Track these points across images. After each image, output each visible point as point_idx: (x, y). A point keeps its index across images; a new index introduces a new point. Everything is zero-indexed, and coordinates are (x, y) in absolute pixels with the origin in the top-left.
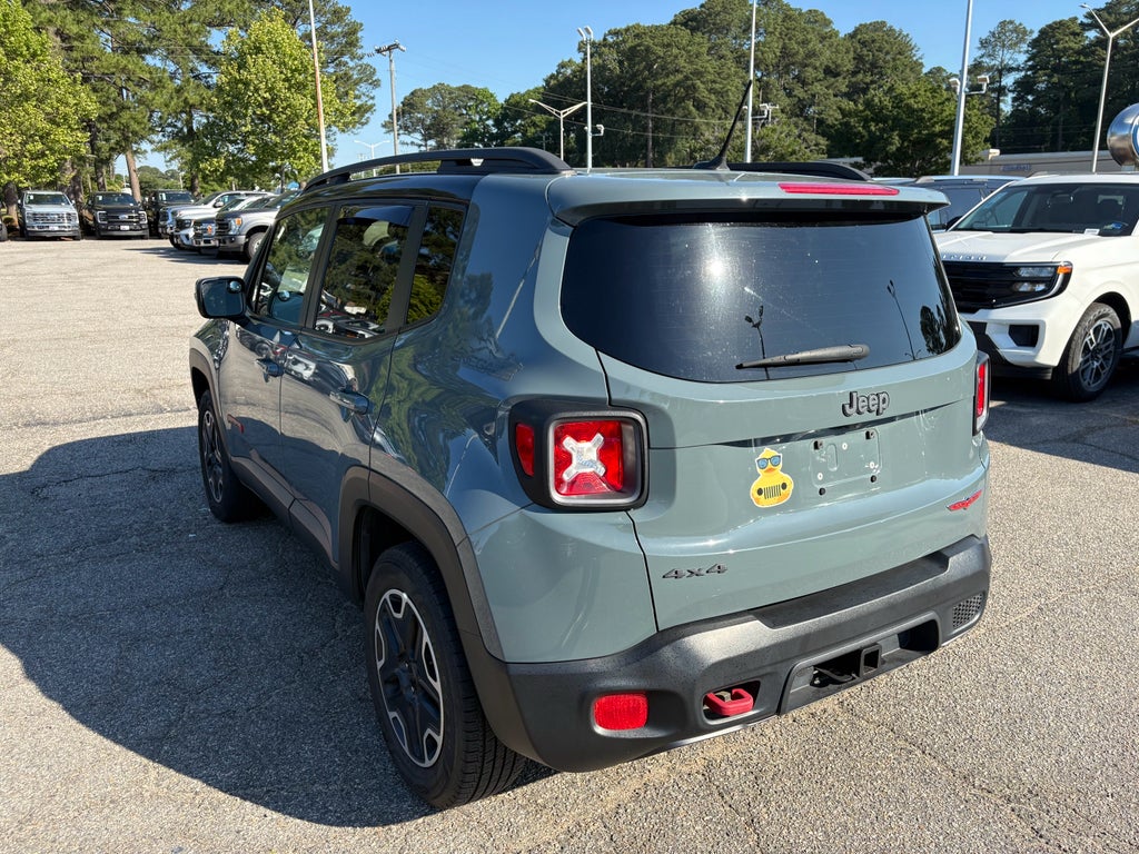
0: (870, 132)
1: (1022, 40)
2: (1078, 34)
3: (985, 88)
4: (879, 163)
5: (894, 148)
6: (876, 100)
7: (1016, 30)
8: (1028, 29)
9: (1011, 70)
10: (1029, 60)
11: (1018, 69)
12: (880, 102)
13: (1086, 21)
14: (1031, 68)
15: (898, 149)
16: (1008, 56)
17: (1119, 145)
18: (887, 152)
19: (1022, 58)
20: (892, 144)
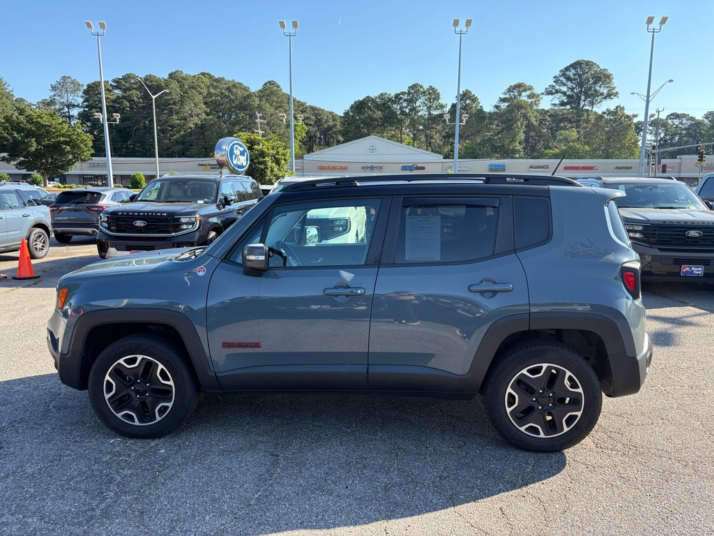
0: (14, 138)
1: (78, 89)
2: (111, 91)
3: (118, 120)
4: (22, 159)
5: (33, 149)
6: (14, 117)
7: (73, 83)
8: (81, 83)
9: (74, 106)
10: (84, 102)
11: (78, 106)
12: (18, 119)
13: (114, 84)
14: (87, 107)
15: (36, 149)
16: (71, 98)
17: (221, 159)
18: (29, 152)
19: (80, 100)
20: (31, 146)
